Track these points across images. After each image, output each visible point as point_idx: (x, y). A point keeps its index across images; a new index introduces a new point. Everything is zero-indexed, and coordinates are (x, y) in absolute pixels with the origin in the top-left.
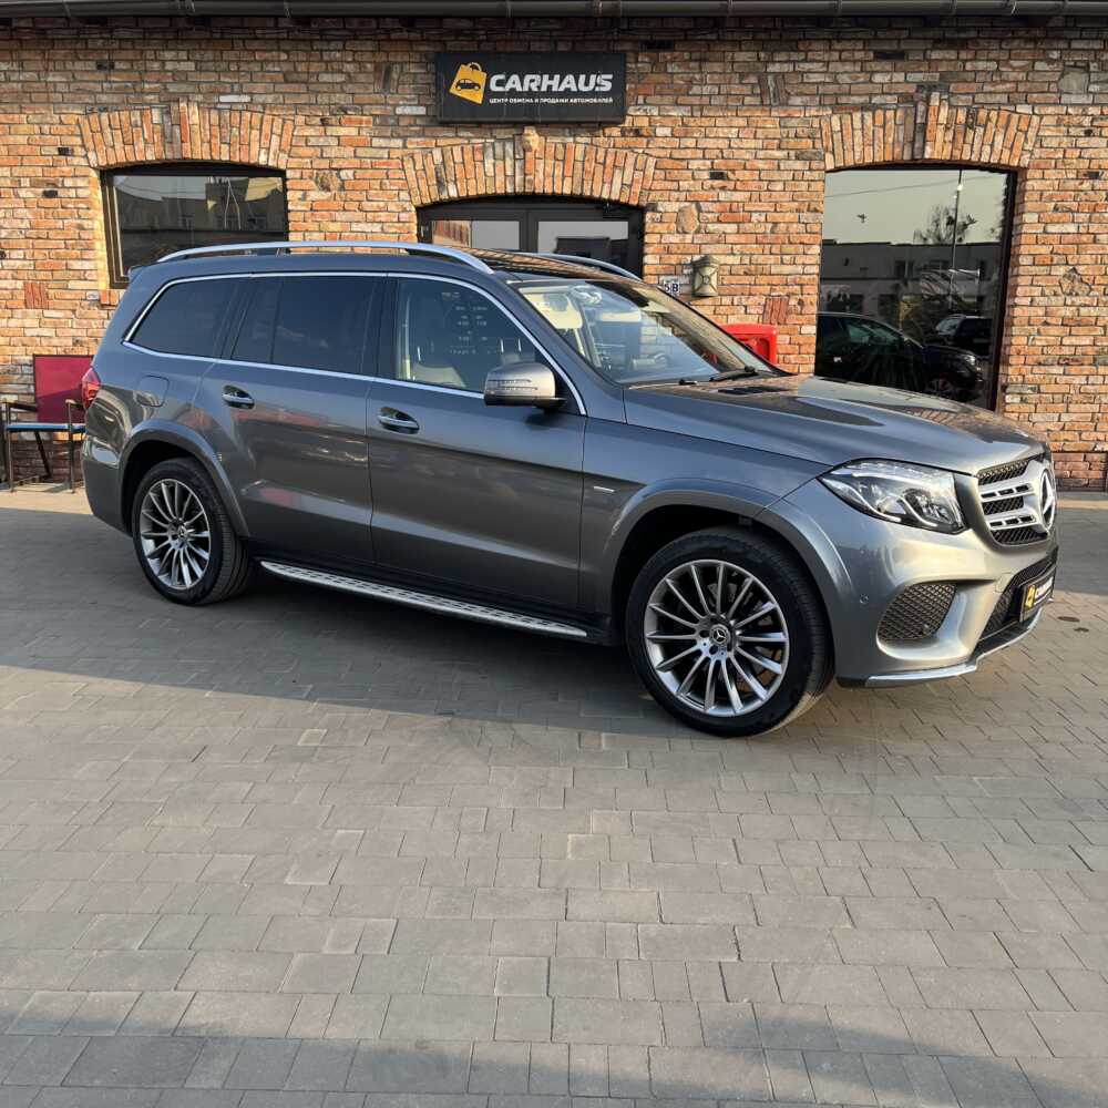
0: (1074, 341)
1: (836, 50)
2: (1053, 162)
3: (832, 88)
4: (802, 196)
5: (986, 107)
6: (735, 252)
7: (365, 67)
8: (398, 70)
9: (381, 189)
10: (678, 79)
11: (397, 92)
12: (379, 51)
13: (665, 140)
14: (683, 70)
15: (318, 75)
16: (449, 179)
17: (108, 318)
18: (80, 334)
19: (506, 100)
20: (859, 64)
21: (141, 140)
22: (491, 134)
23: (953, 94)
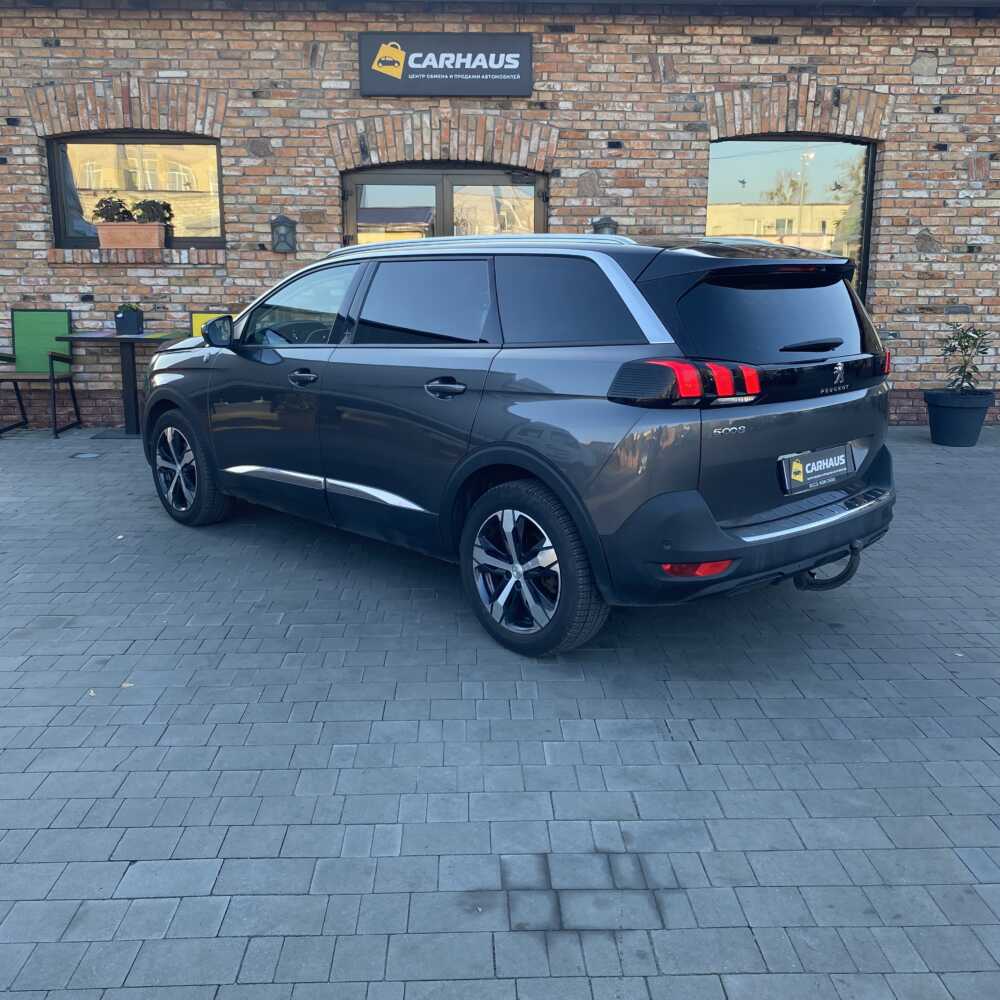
0: (929, 292)
1: (718, 35)
2: (908, 136)
3: (715, 69)
4: (690, 165)
5: (849, 87)
6: (631, 214)
7: (293, 45)
8: (324, 48)
9: (308, 157)
10: (578, 58)
11: (323, 69)
12: (306, 30)
13: (566, 113)
14: (582, 50)
15: (249, 53)
16: (371, 146)
17: (54, 275)
18: (28, 290)
19: (423, 76)
20: (738, 47)
21: (85, 111)
22: (409, 106)
23: (820, 74)
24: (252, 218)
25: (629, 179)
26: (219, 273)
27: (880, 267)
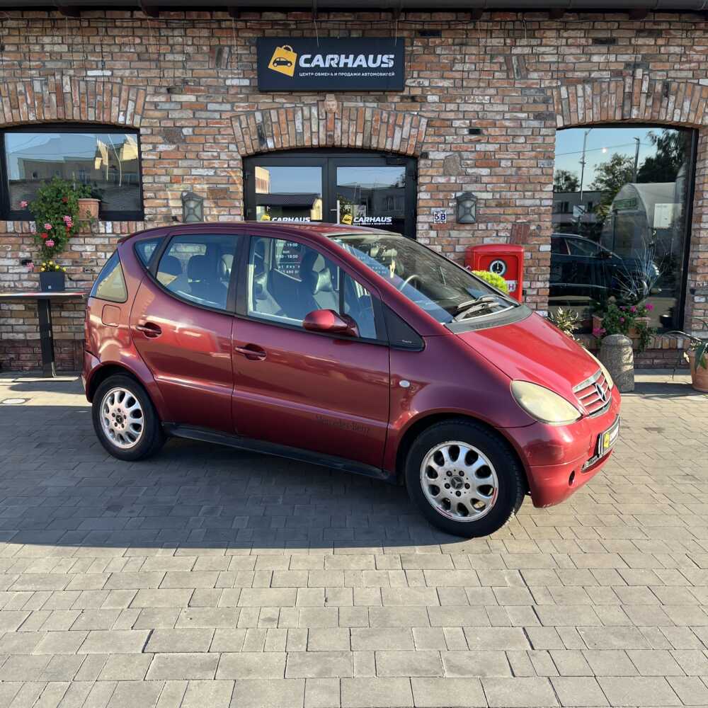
1: (565, 38)
3: (562, 66)
4: (539, 148)
5: (676, 80)
6: (488, 189)
7: (202, 49)
8: (228, 51)
9: (215, 143)
10: (444, 59)
11: (227, 68)
12: (213, 37)
13: (434, 105)
14: (447, 52)
15: (164, 55)
16: (268, 134)
19: (312, 74)
20: (582, 48)
21: (25, 104)
22: (300, 101)
23: (651, 70)
24: (167, 195)
25: (486, 160)
27: (703, 234)
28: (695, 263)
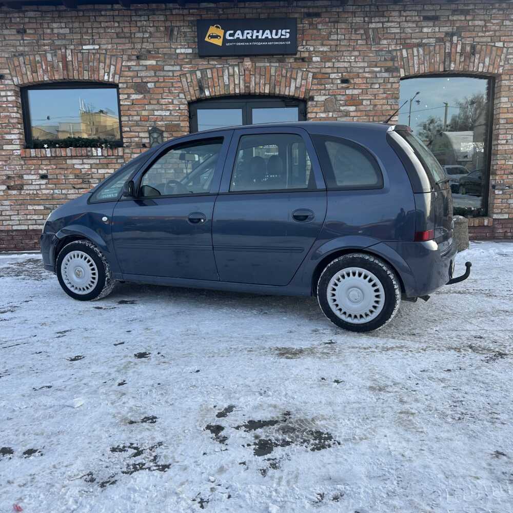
1: (403, 16)
3: (402, 36)
4: (389, 91)
5: (480, 44)
6: (354, 120)
7: (160, 29)
8: (177, 30)
9: (170, 93)
10: (323, 32)
11: (177, 42)
12: (167, 20)
13: (317, 64)
14: (325, 27)
15: (134, 34)
16: (205, 86)
17: (25, 164)
18: (9, 173)
19: (235, 44)
20: (416, 23)
21: (41, 69)
22: (227, 62)
23: (463, 38)
24: (138, 129)
25: (353, 101)
26: (120, 161)
27: (500, 147)
28: (495, 168)
